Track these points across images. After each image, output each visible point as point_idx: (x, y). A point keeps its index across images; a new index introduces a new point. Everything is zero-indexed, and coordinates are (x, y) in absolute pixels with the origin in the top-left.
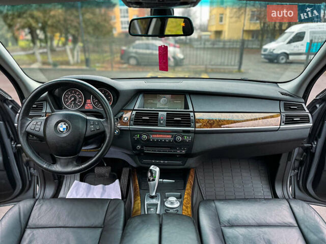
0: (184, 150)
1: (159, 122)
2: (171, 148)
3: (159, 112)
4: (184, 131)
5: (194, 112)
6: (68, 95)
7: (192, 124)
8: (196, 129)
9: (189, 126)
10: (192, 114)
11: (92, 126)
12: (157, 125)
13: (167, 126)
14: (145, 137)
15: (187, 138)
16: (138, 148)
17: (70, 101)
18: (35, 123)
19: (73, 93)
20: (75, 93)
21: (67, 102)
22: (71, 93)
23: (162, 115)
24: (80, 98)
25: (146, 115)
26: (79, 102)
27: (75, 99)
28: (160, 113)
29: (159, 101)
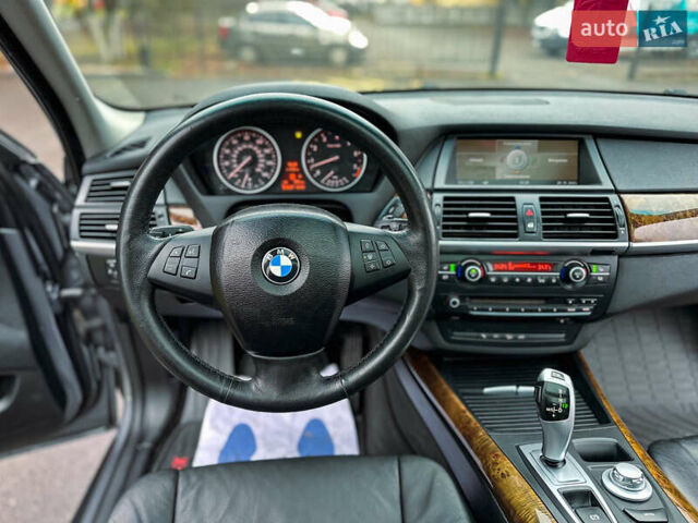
0: (588, 303)
1: (521, 227)
2: (549, 300)
3: (517, 196)
4: (596, 252)
5: (617, 192)
6: (231, 147)
7: (622, 231)
8: (634, 245)
9: (614, 237)
10: (614, 199)
11: (370, 257)
12: (514, 236)
13: (547, 237)
14: (474, 271)
15: (600, 272)
16: (454, 303)
17: (238, 168)
18: (176, 252)
19: (247, 142)
20: (253, 140)
21: (230, 169)
22: (241, 141)
23: (528, 203)
24: (268, 157)
25: (480, 204)
26: (268, 169)
27: (254, 162)
28: (520, 199)
29: (502, 161)
